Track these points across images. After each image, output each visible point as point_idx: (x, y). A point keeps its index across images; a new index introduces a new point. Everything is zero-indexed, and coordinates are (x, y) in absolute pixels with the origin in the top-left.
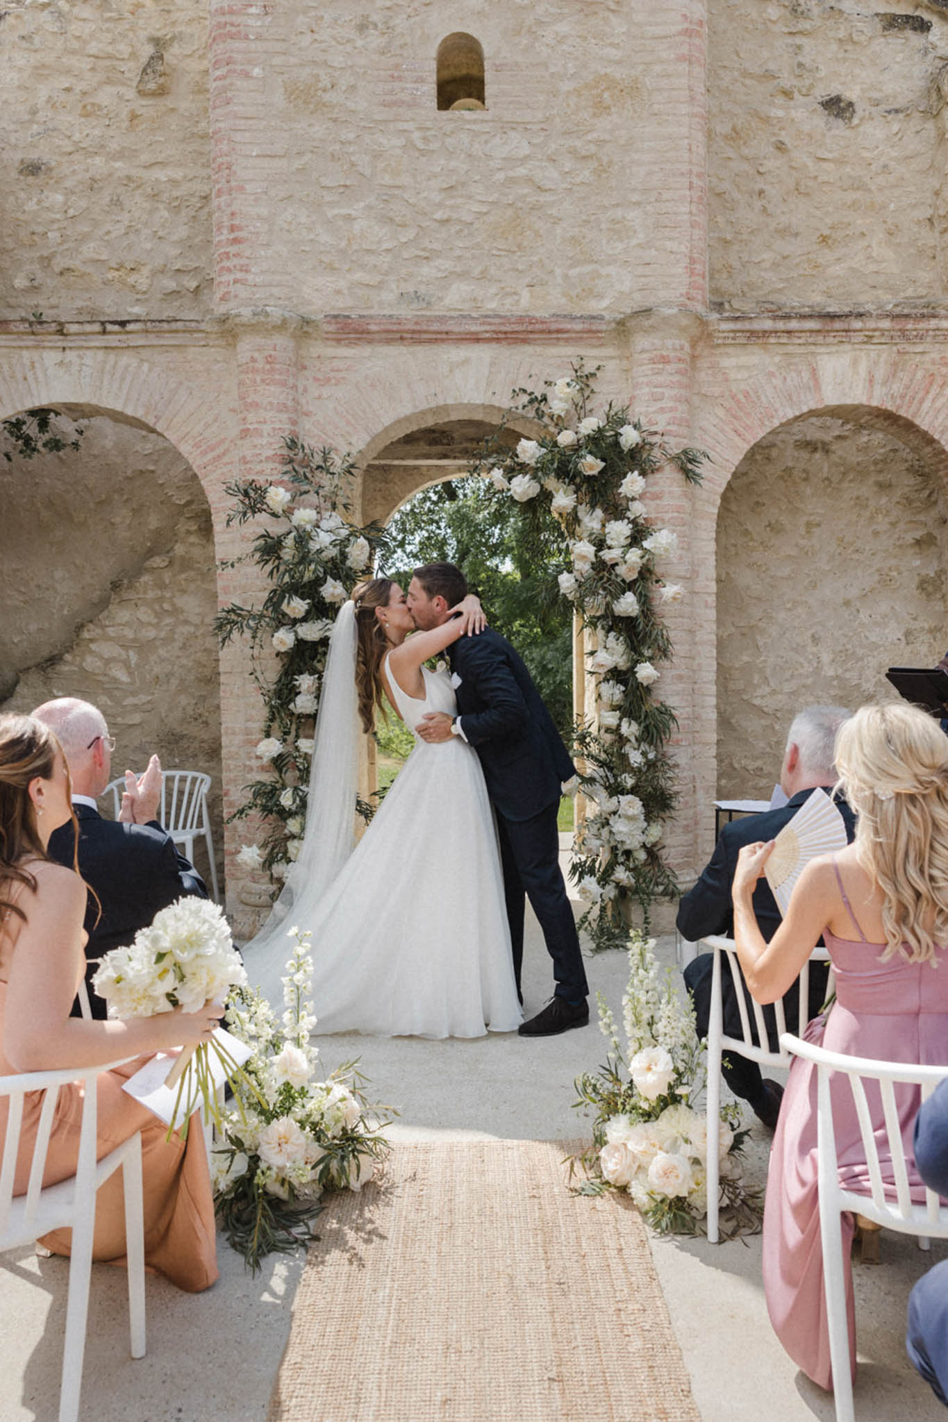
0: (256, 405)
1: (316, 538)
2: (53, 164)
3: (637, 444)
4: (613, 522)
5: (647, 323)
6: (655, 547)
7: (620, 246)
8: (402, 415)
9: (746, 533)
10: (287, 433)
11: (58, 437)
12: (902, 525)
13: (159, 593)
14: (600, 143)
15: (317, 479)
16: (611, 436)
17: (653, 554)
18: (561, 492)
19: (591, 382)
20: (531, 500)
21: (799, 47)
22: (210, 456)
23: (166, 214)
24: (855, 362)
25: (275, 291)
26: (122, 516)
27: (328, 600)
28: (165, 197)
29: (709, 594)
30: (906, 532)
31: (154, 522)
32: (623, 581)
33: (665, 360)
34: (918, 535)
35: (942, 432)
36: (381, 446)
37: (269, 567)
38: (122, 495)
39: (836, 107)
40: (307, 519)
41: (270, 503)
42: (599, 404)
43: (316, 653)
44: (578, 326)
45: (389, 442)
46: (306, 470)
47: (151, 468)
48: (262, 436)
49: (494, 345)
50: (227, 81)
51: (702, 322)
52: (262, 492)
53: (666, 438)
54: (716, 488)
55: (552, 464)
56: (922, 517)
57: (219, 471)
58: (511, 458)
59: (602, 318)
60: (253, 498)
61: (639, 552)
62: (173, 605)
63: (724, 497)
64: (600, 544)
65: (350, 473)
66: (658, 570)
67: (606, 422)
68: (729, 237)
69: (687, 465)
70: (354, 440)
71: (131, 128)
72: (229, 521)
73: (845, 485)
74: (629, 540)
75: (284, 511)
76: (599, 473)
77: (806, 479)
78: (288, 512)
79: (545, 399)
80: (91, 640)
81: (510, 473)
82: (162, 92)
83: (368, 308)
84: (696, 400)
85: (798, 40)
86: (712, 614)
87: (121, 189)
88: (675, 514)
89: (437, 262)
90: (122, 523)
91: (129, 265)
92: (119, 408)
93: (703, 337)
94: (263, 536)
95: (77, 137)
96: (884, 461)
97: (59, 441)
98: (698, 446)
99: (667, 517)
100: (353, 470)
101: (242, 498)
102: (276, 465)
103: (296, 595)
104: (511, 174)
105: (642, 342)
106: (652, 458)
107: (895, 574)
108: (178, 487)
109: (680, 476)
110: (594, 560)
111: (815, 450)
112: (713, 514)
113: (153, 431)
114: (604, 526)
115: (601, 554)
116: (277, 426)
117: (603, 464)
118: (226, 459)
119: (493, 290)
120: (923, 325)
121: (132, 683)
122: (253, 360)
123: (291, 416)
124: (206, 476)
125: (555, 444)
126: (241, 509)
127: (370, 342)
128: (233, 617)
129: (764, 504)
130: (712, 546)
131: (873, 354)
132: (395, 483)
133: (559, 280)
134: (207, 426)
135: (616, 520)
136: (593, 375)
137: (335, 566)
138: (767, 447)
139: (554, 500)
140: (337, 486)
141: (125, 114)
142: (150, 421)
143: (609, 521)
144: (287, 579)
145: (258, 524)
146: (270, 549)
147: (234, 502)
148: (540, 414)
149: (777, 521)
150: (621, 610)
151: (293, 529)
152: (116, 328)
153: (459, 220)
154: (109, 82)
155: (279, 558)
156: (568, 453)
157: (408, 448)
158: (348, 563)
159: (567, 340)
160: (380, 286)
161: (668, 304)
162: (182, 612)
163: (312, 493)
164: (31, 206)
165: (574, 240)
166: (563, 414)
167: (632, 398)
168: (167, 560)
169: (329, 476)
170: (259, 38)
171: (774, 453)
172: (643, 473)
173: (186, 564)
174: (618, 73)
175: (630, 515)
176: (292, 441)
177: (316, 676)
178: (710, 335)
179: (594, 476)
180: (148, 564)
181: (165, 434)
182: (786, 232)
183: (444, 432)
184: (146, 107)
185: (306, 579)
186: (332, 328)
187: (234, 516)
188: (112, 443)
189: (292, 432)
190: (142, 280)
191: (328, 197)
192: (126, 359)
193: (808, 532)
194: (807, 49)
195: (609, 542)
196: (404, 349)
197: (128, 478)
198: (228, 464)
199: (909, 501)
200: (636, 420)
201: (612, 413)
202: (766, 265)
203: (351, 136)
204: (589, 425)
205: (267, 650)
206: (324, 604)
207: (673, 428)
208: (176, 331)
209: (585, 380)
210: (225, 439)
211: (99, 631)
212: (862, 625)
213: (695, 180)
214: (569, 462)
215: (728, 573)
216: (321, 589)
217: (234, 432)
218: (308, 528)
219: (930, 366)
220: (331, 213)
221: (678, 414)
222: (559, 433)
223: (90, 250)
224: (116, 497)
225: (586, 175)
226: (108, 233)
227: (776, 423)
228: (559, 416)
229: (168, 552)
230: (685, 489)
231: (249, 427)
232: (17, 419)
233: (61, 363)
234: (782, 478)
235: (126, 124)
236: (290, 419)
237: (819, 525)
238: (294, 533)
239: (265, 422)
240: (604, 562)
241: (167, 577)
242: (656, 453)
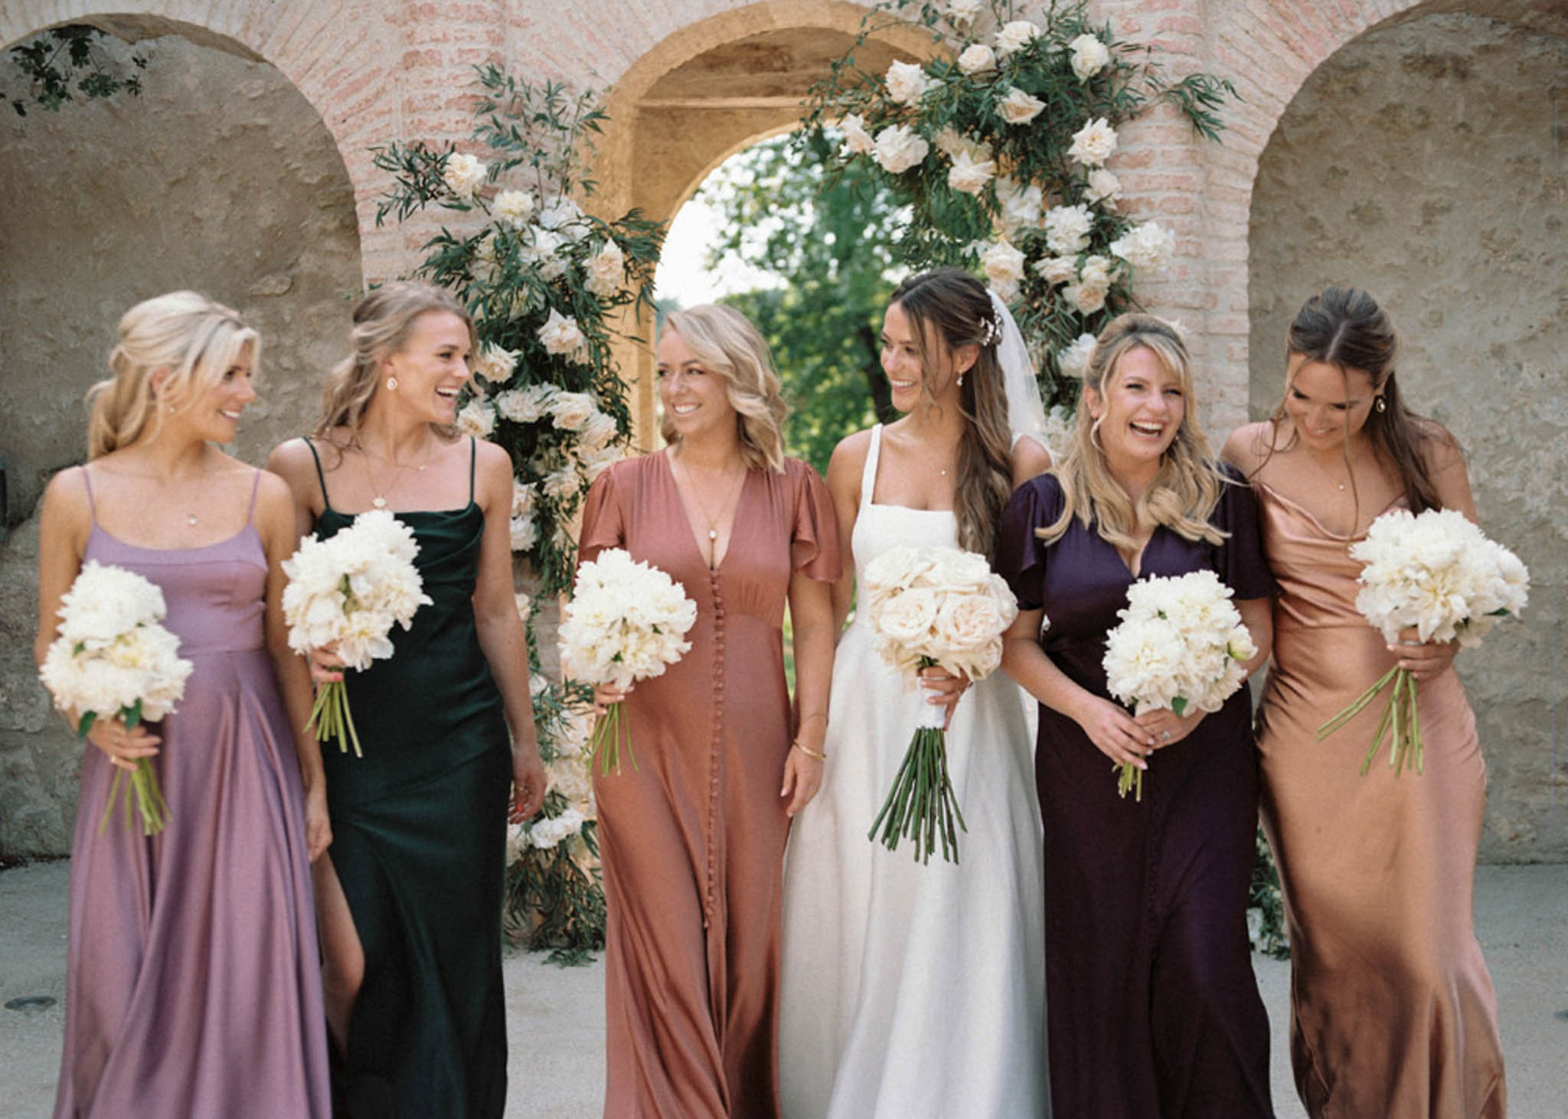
0: (431, 11)
1: (531, 243)
3: (1104, 68)
4: (1058, 208)
6: (1133, 254)
8: (685, 24)
9: (1313, 224)
10: (484, 56)
11: (105, 72)
13: (274, 337)
15: (536, 137)
16: (1058, 53)
17: (1130, 267)
18: (965, 155)
20: (914, 170)
22: (354, 99)
26: (212, 205)
27: (551, 351)
29: (1236, 336)
31: (266, 214)
32: (1077, 314)
36: (650, 79)
38: (214, 169)
40: (517, 210)
41: (451, 181)
43: (534, 443)
45: (665, 71)
46: (516, 122)
47: (262, 121)
48: (440, 64)
52: (438, 164)
53: (1155, 57)
54: (1251, 145)
55: (948, 105)
57: (368, 128)
58: (880, 94)
60: (422, 175)
61: (1105, 263)
62: (297, 358)
63: (1266, 160)
64: (1035, 248)
65: (596, 128)
67: (1047, 29)
69: (1196, 105)
70: (601, 70)
72: (380, 215)
73: (1497, 135)
74: (1087, 242)
75: (474, 194)
76: (1034, 120)
77: (1423, 127)
78: (484, 195)
81: (878, 122)
86: (1240, 373)
88: (1175, 194)
90: (212, 218)
92: (200, 21)
94: (440, 240)
97: (106, 78)
98: (1215, 68)
99: (1158, 197)
100: (596, 120)
101: (402, 173)
102: (464, 114)
103: (496, 341)
106: (1129, 92)
108: (307, 155)
109: (1183, 125)
110: (1022, 277)
111: (1440, 74)
112: (1244, 191)
113: (259, 59)
114: (1043, 215)
115: (1038, 265)
116: (467, 47)
117: (1040, 106)
118: (379, 106)
123: (491, 28)
124: (346, 134)
125: (955, 70)
126: (401, 194)
129: (1346, 173)
130: (1240, 251)
132: (691, 140)
134: (350, 48)
135: (1066, 204)
137: (565, 289)
138: (1352, 69)
139: (953, 171)
140: (568, 150)
142: (253, 42)
143: (1051, 208)
144: (480, 314)
145: (435, 219)
146: (453, 261)
147: (389, 182)
148: (931, 17)
149: (1370, 202)
150: (1073, 366)
151: (494, 227)
155: (467, 277)
156: (979, 85)
157: (713, 77)
158: (588, 285)
162: (314, 370)
163: (527, 162)
166: (970, 19)
168: (288, 280)
169: (558, 133)
171: (1365, 79)
172: (1115, 122)
173: (320, 287)
175: (1091, 195)
176: (492, 71)
177: (534, 485)
179: (1023, 126)
180: (258, 287)
181: (278, 65)
183: (775, 48)
185: (514, 314)
187: (390, 205)
188: (197, 81)
189: (494, 57)
193: (1427, 223)
195: (1052, 244)
197: (224, 139)
198: (383, 113)
200: (1103, 24)
201: (1057, 12)
204: (1016, 35)
206: (546, 357)
207: (1168, 38)
210: (379, 70)
212: (1527, 391)
214: (978, 101)
215: (1279, 300)
216: (540, 331)
217: (393, 57)
218: (519, 224)
221: (1179, 14)
222: (963, 50)
224: (203, 172)
227: (1361, 26)
228: (963, 22)
229: (290, 267)
230: (1191, 147)
231: (422, 49)
232: (37, 44)
234: (1379, 124)
236: (488, 32)
237: (1447, 209)
238: (494, 235)
239: (445, 39)
240: (1043, 282)
241: (287, 309)
242: (1138, 83)
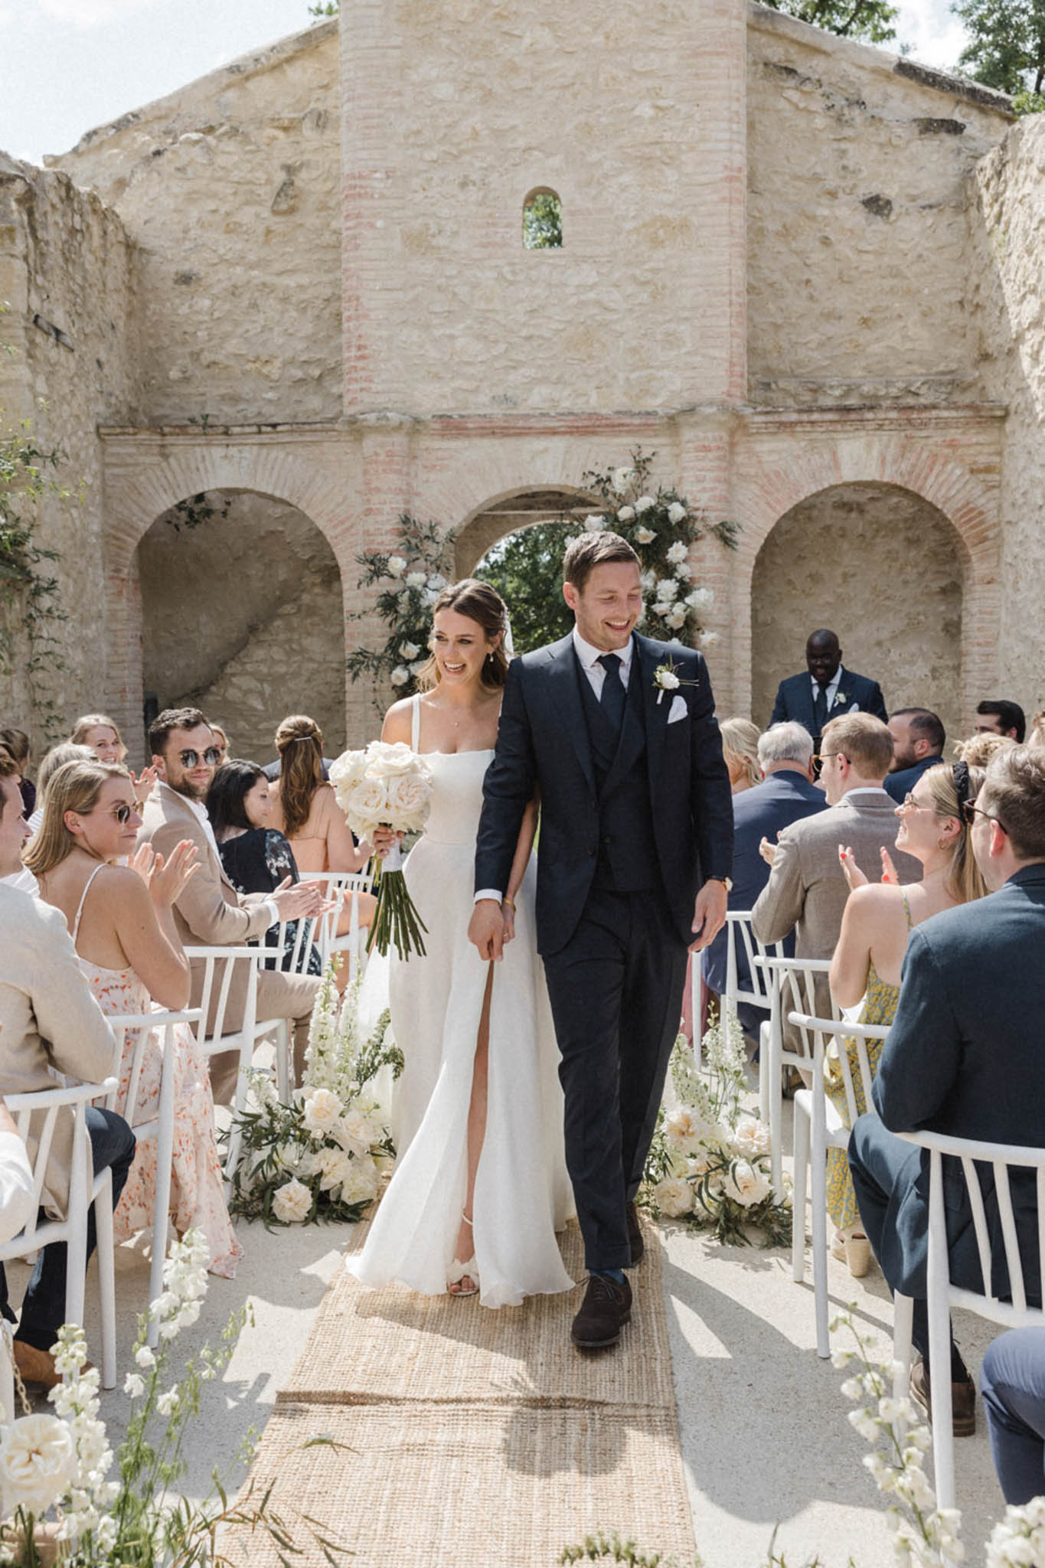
0: (378, 490)
1: (425, 596)
2: (202, 274)
3: (683, 518)
4: (662, 581)
5: (692, 420)
6: (695, 602)
7: (672, 354)
8: (494, 494)
9: (789, 582)
10: (401, 511)
11: (210, 508)
12: (929, 576)
13: (289, 635)
14: (655, 271)
15: (425, 547)
16: (662, 511)
17: (695, 608)
19: (648, 465)
21: (844, 152)
22: (339, 529)
23: (294, 314)
24: (869, 446)
25: (393, 396)
26: (257, 569)
28: (294, 300)
29: (745, 639)
30: (933, 581)
31: (283, 574)
32: (671, 629)
33: (706, 449)
34: (943, 583)
35: (945, 503)
37: (389, 619)
38: (258, 552)
39: (877, 205)
40: (418, 581)
41: (391, 569)
42: (652, 483)
44: (636, 421)
46: (416, 540)
47: (282, 529)
48: (382, 514)
49: (567, 437)
50: (356, 231)
51: (737, 415)
52: (384, 561)
53: (706, 514)
54: (751, 551)
56: (947, 568)
57: (348, 542)
59: (655, 413)
60: (377, 566)
61: (683, 606)
62: (300, 645)
63: (759, 557)
66: (701, 619)
67: (657, 501)
68: (780, 322)
69: (725, 535)
70: (454, 516)
71: (267, 242)
72: (359, 584)
73: (879, 540)
74: (675, 596)
75: (400, 575)
76: (651, 541)
77: (842, 536)
78: (405, 573)
79: (609, 480)
80: (233, 675)
82: (292, 210)
83: (466, 408)
84: (734, 479)
85: (843, 145)
86: (748, 655)
87: (256, 294)
88: (715, 574)
89: (522, 371)
90: (255, 575)
91: (264, 358)
92: (270, 492)
93: (738, 427)
94: (384, 595)
95: (222, 251)
96: (914, 520)
97: (211, 510)
98: (735, 517)
99: (707, 576)
100: (451, 539)
101: (368, 565)
102: (394, 537)
103: (410, 641)
104: (583, 298)
105: (687, 434)
106: (693, 529)
107: (922, 618)
109: (719, 543)
111: (851, 509)
112: (749, 572)
113: (294, 507)
114: (656, 584)
116: (394, 507)
117: (654, 535)
118: (353, 531)
119: (566, 393)
120: (924, 415)
121: (267, 710)
122: (376, 454)
123: (405, 497)
124: (337, 545)
125: (616, 519)
126: (368, 575)
127: (468, 436)
128: (361, 658)
129: (804, 558)
130: (748, 599)
131: (885, 439)
133: (621, 383)
134: (339, 505)
135: (666, 579)
136: (649, 460)
138: (807, 509)
140: (442, 553)
141: (261, 229)
142: (294, 501)
143: (659, 580)
144: (403, 629)
145: (381, 585)
146: (389, 603)
147: (362, 569)
148: (605, 492)
149: (815, 572)
151: (408, 589)
152: (269, 429)
153: (541, 337)
154: (247, 203)
155: (396, 612)
156: (626, 526)
159: (628, 432)
160: (476, 391)
161: (711, 404)
162: (309, 651)
163: (422, 559)
164: (184, 310)
165: (634, 351)
166: (623, 493)
167: (681, 478)
168: (296, 607)
169: (435, 545)
170: (382, 196)
171: (813, 514)
172: (688, 542)
173: (312, 611)
174: (670, 214)
175: (678, 575)
176: (406, 517)
178: (745, 426)
179: (648, 544)
180: (280, 611)
181: (304, 510)
182: (831, 316)
184: (278, 224)
185: (417, 628)
186: (437, 426)
187: (363, 579)
188: (249, 509)
189: (407, 511)
190: (274, 370)
191: (436, 321)
192: (277, 453)
193: (844, 581)
194: (851, 153)
195: (660, 597)
196: (496, 442)
197: (263, 537)
198: (355, 535)
199: (936, 554)
200: (682, 498)
201: (663, 492)
202: (812, 345)
203: (455, 272)
204: (645, 503)
205: (386, 684)
207: (712, 504)
208: (315, 431)
209: (641, 466)
210: (352, 515)
211: (239, 667)
213: (734, 297)
217: (360, 510)
218: (420, 588)
219: (934, 448)
220: (437, 333)
221: (717, 492)
222: (620, 509)
223: (233, 346)
224: (251, 553)
225: (644, 297)
226: (247, 331)
228: (621, 495)
229: (297, 600)
230: (723, 553)
231: (374, 507)
232: (186, 502)
233: (226, 457)
234: (820, 535)
235: (262, 239)
236: (404, 499)
237: (854, 575)
238: (407, 593)
239: (385, 503)
240: (655, 614)
241: (295, 621)
242: (699, 526)
